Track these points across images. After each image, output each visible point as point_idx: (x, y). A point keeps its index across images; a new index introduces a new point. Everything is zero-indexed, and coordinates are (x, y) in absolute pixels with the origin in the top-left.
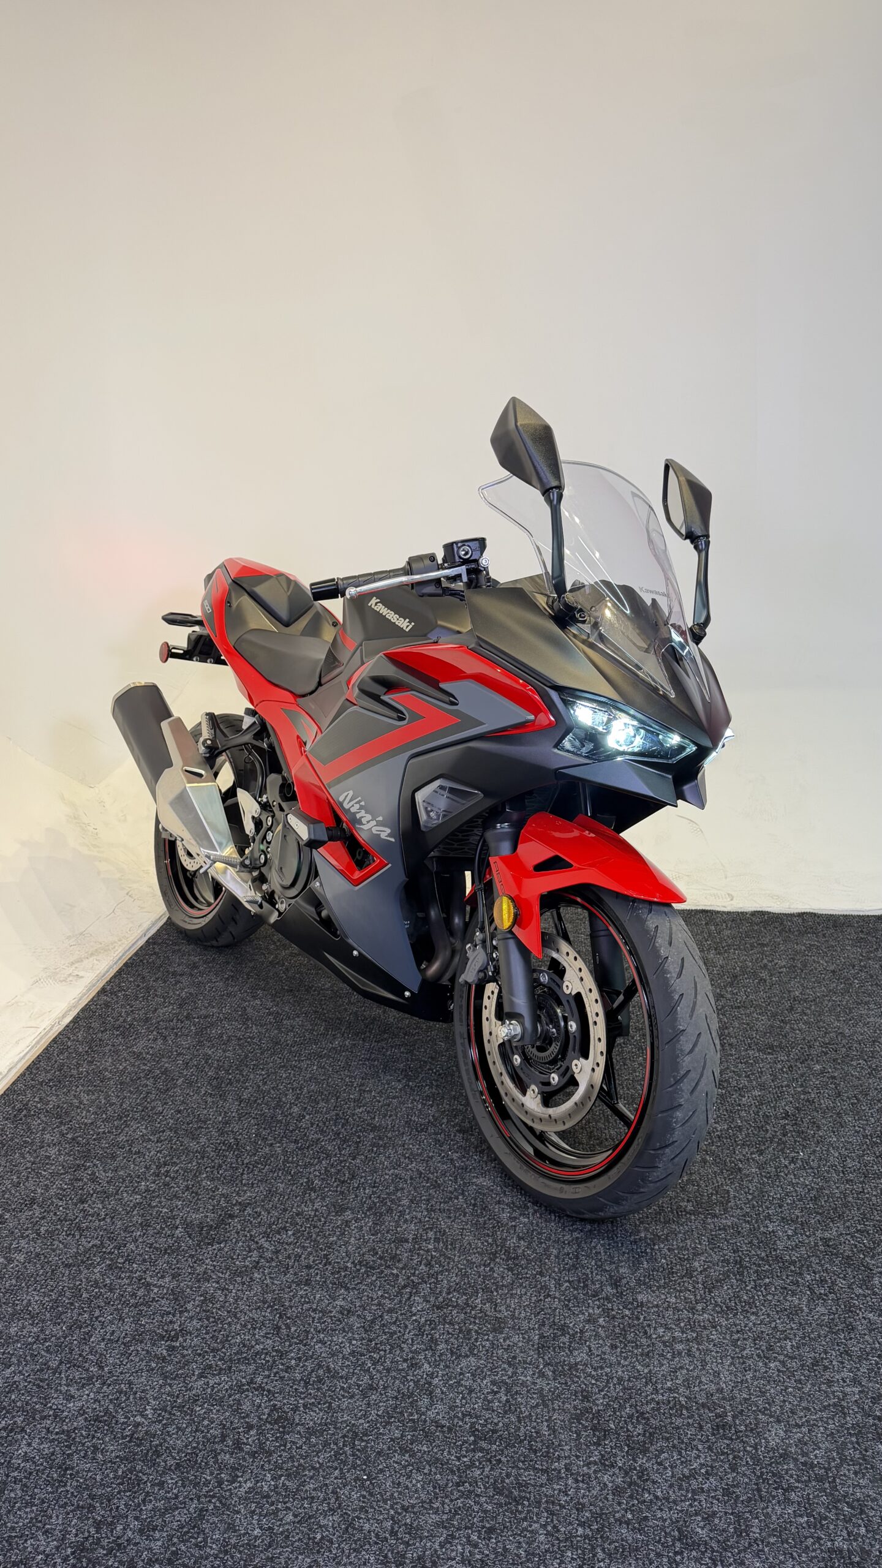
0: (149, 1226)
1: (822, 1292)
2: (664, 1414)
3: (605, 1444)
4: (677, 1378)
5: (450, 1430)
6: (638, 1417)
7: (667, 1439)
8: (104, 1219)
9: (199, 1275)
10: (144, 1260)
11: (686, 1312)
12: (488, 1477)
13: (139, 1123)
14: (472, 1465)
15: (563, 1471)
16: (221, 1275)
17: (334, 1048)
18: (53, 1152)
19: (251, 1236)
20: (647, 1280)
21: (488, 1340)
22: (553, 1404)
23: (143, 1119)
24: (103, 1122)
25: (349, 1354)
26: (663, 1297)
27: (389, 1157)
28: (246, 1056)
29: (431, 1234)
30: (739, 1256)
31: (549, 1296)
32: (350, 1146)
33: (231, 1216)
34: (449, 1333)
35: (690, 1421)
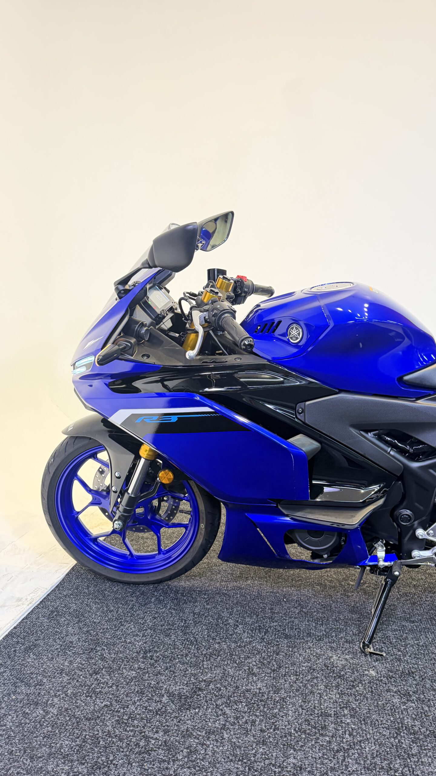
0: (144, 694)
8: (111, 687)
9: (183, 732)
10: (142, 719)
13: (129, 624)
16: (199, 733)
18: (74, 639)
19: (217, 705)
23: (132, 621)
24: (106, 622)
33: (200, 689)
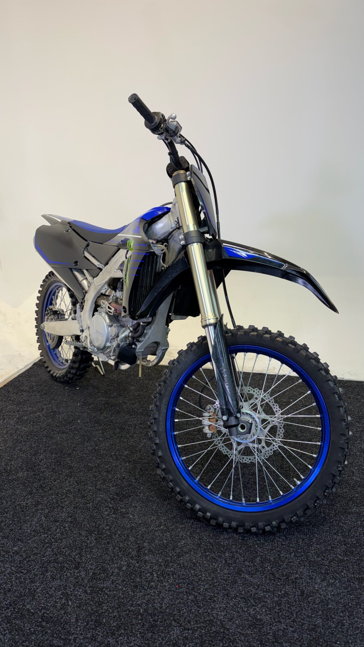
1: (230, 562)
2: (129, 617)
3: (97, 629)
4: (144, 599)
5: (33, 614)
6: (117, 618)
7: (125, 630)
11: (164, 567)
12: (38, 640)
14: (34, 633)
15: (72, 640)
17: (71, 429)
20: (154, 550)
21: (70, 573)
22: (83, 607)
25: (8, 574)
26: (157, 558)
27: (70, 482)
28: (33, 430)
29: (70, 519)
30: (200, 542)
31: (107, 554)
32: (56, 475)
35: (140, 621)
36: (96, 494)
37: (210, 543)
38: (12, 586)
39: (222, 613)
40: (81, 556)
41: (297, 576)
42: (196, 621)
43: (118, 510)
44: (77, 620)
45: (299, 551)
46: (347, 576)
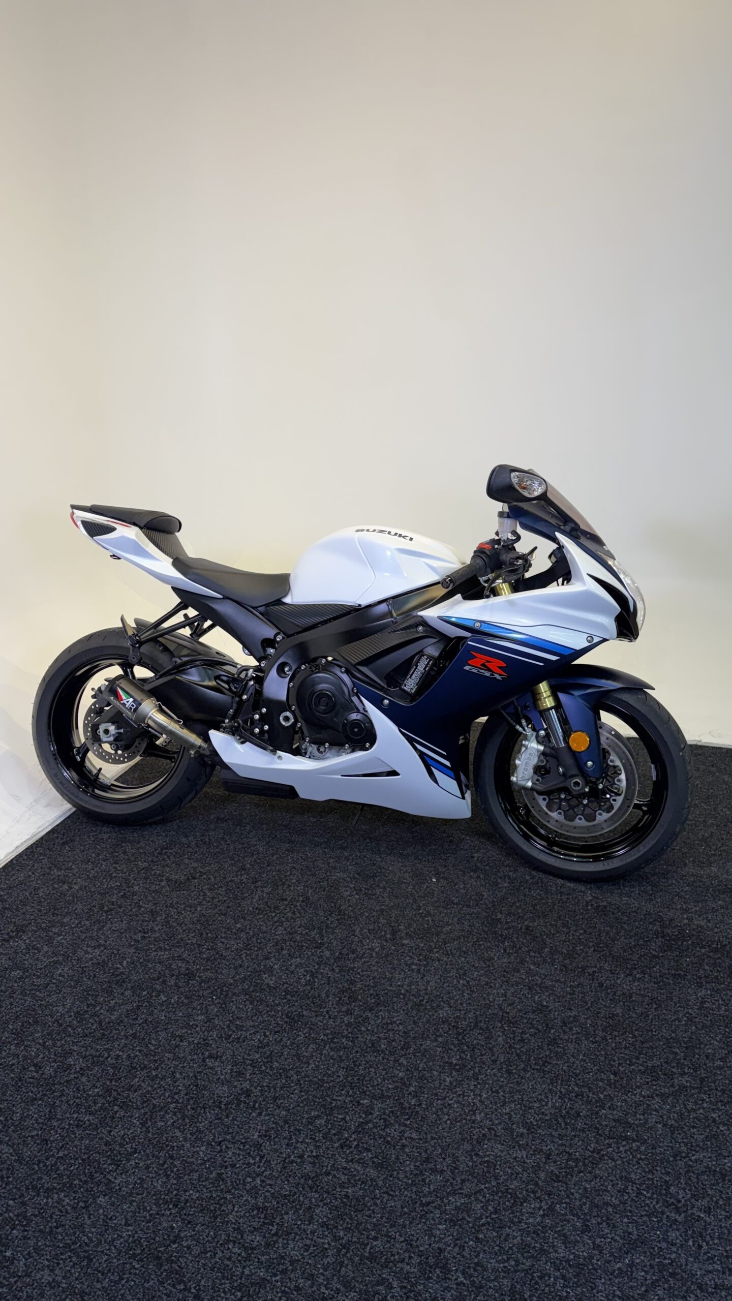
5: (274, 988)
7: (385, 1007)
12: (285, 1010)
14: (279, 1004)
21: (311, 952)
25: (237, 950)
31: (354, 935)
34: (291, 946)
35: (402, 1000)
36: (330, 872)
37: (484, 931)
38: (243, 961)
39: (501, 999)
40: (322, 936)
41: (595, 969)
42: (470, 1004)
43: (361, 891)
44: (328, 996)
45: (601, 945)
46: (660, 971)
